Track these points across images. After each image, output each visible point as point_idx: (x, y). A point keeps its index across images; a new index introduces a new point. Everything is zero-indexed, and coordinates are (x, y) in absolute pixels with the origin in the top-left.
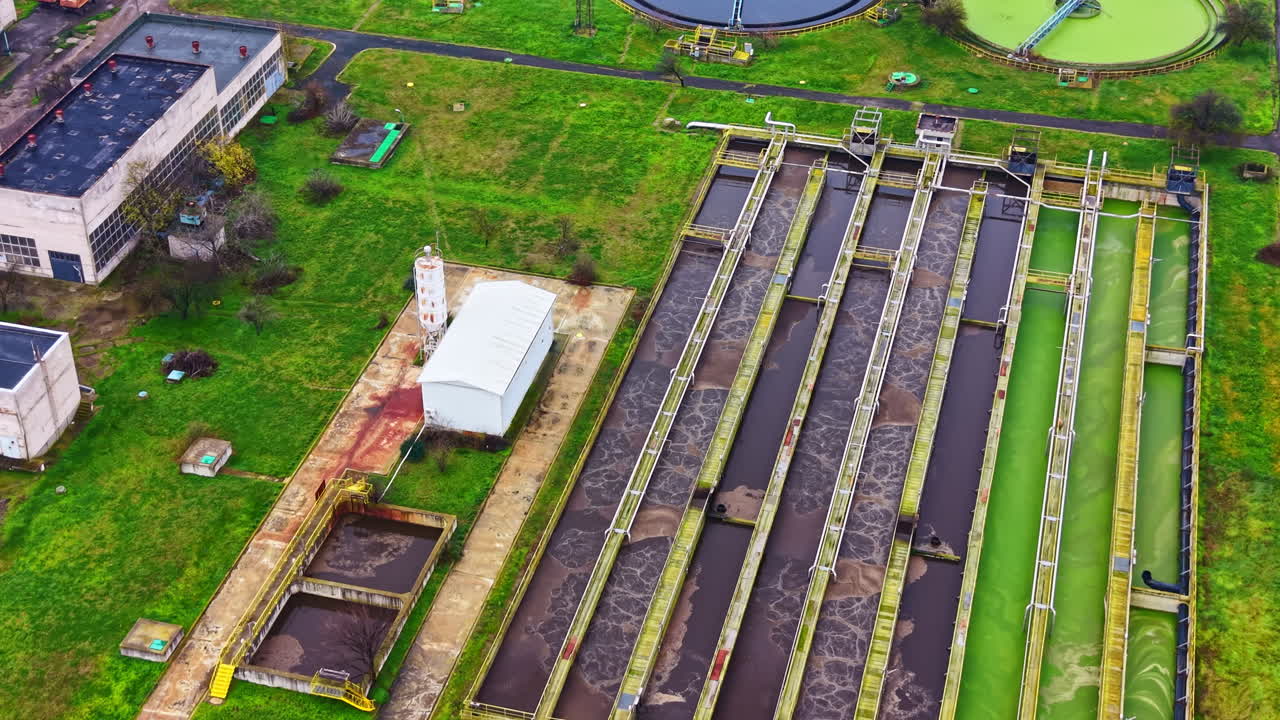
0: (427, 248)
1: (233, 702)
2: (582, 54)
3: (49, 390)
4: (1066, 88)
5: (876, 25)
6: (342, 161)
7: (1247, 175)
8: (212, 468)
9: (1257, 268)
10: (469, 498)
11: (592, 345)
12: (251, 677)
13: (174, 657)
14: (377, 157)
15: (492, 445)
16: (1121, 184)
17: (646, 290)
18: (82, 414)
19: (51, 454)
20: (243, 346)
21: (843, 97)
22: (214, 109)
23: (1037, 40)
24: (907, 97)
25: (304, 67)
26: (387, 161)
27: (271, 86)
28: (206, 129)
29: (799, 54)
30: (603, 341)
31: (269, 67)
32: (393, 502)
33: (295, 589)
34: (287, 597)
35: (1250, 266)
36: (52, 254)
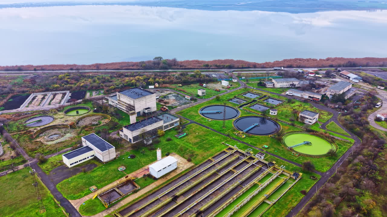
0: (159, 148)
1: (94, 200)
2: (221, 131)
3: (109, 154)
4: (293, 155)
5: (270, 138)
6: (175, 137)
7: (311, 178)
8: (121, 170)
9: (299, 193)
10: (146, 185)
11: (181, 170)
12: (98, 197)
13: (94, 192)
14: (179, 137)
15: (155, 179)
16: (286, 172)
17: (196, 164)
18: (115, 159)
19: (107, 163)
20: (140, 156)
21: (254, 147)
22: (163, 126)
23: (294, 147)
24: (264, 149)
25: (183, 124)
26: (180, 138)
27: (175, 125)
28: (161, 128)
29: (254, 139)
30: (184, 170)
31: (176, 122)
32: (135, 182)
33: (114, 189)
34: (112, 189)
35: (298, 193)
36: (129, 138)
